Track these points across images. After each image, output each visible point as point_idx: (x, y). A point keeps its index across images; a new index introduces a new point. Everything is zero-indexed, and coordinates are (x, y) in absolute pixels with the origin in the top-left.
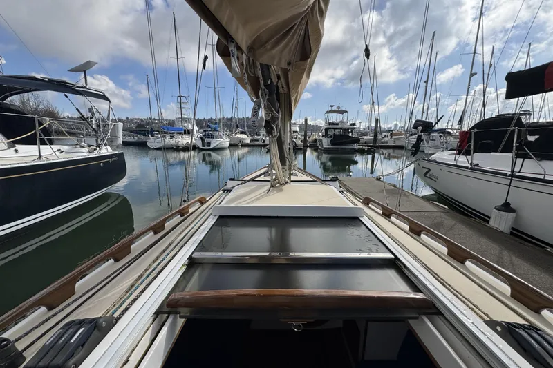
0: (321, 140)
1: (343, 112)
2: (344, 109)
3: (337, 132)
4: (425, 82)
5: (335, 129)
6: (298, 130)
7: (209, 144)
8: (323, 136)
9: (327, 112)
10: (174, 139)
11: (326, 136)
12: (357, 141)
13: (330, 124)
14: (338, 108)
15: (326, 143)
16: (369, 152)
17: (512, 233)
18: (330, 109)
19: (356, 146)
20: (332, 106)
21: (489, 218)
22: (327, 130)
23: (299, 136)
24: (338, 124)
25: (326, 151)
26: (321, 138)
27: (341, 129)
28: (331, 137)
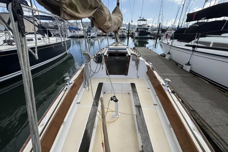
0: (135, 33)
1: (145, 20)
2: (145, 19)
3: (141, 30)
4: (183, 5)
5: (141, 28)
6: (126, 28)
7: (89, 35)
8: (136, 32)
9: (138, 20)
10: (75, 33)
11: (137, 31)
12: (149, 33)
13: (139, 26)
14: (143, 18)
15: (136, 35)
16: (154, 39)
17: (190, 72)
18: (139, 19)
19: (149, 36)
20: (140, 18)
21: (183, 66)
22: (137, 28)
23: (126, 31)
24: (142, 26)
25: (137, 38)
26: (135, 32)
27: (143, 28)
28: (138, 32)
